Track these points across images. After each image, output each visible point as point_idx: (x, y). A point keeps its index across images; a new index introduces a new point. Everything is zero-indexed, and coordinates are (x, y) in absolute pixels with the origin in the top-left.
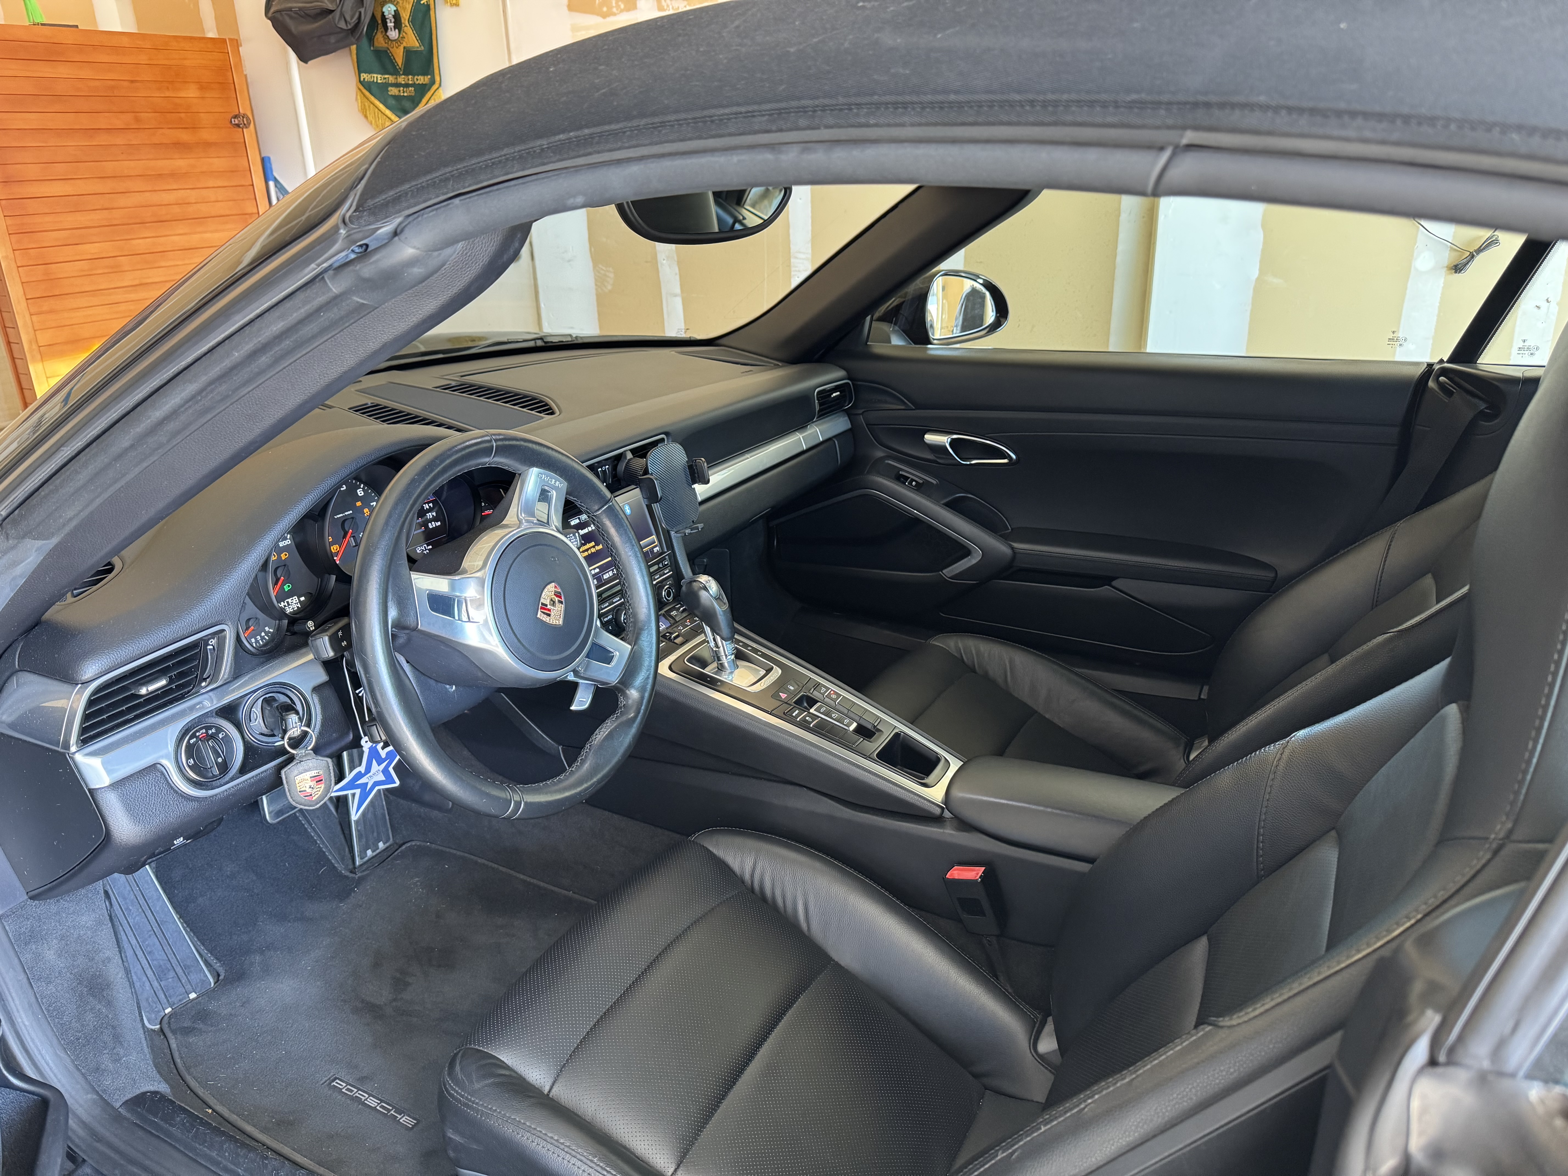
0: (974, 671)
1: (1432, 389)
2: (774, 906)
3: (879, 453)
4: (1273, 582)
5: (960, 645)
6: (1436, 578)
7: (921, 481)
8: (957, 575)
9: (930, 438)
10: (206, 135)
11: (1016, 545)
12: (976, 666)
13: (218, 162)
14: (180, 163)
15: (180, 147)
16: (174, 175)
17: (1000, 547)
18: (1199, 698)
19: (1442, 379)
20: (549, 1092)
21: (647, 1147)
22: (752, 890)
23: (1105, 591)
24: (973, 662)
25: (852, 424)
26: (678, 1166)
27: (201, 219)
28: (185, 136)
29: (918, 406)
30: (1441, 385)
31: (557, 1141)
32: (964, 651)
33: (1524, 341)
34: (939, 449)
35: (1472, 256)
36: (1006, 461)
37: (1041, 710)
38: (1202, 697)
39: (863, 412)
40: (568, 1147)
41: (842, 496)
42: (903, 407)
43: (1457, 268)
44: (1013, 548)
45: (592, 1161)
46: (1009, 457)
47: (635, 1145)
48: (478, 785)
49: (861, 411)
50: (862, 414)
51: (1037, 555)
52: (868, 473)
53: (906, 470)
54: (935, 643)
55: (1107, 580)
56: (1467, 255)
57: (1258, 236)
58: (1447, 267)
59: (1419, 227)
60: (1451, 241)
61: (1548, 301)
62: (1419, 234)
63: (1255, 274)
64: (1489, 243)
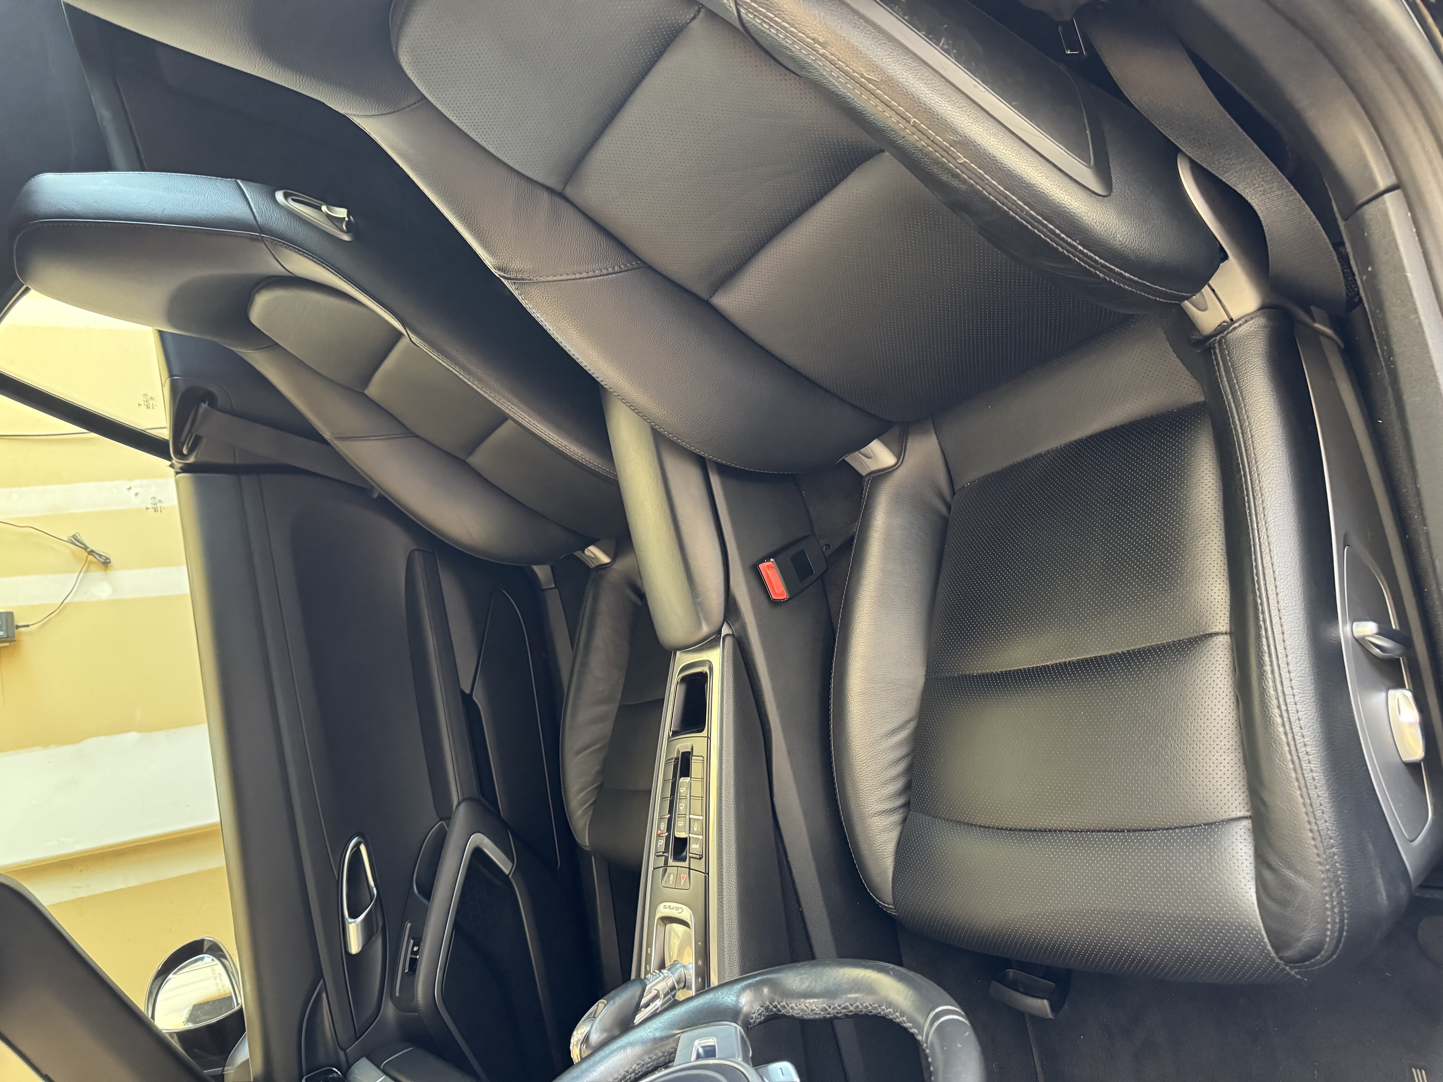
0: (601, 785)
1: (196, 457)
2: (909, 770)
3: (389, 1010)
4: (423, 551)
5: (580, 812)
6: (367, 378)
7: (412, 941)
8: (509, 859)
9: (355, 946)
11: (455, 803)
12: (595, 785)
17: (462, 815)
18: (555, 587)
19: (185, 451)
20: (1246, 818)
21: (1218, 675)
22: (907, 805)
23: (479, 698)
24: (592, 790)
25: (362, 1057)
26: (1211, 635)
29: (319, 975)
30: (191, 451)
31: (1283, 725)
32: (585, 804)
33: (139, 405)
34: (368, 931)
35: (92, 552)
36: (363, 848)
37: (616, 705)
38: (553, 586)
39: (342, 1049)
40: (1279, 707)
41: (453, 1033)
42: (324, 995)
43: (106, 563)
44: (459, 804)
45: (1273, 672)
46: (357, 845)
47: (1226, 686)
48: (940, 1064)
49: (341, 1053)
50: (344, 1050)
51: (459, 775)
52: (415, 1010)
53: (403, 966)
54: (587, 842)
55: (467, 700)
56: (90, 557)
57: (91, 743)
58: (105, 571)
59: (67, 604)
60: (77, 574)
61: (130, 488)
62: (75, 600)
63: (133, 735)
64: (76, 541)
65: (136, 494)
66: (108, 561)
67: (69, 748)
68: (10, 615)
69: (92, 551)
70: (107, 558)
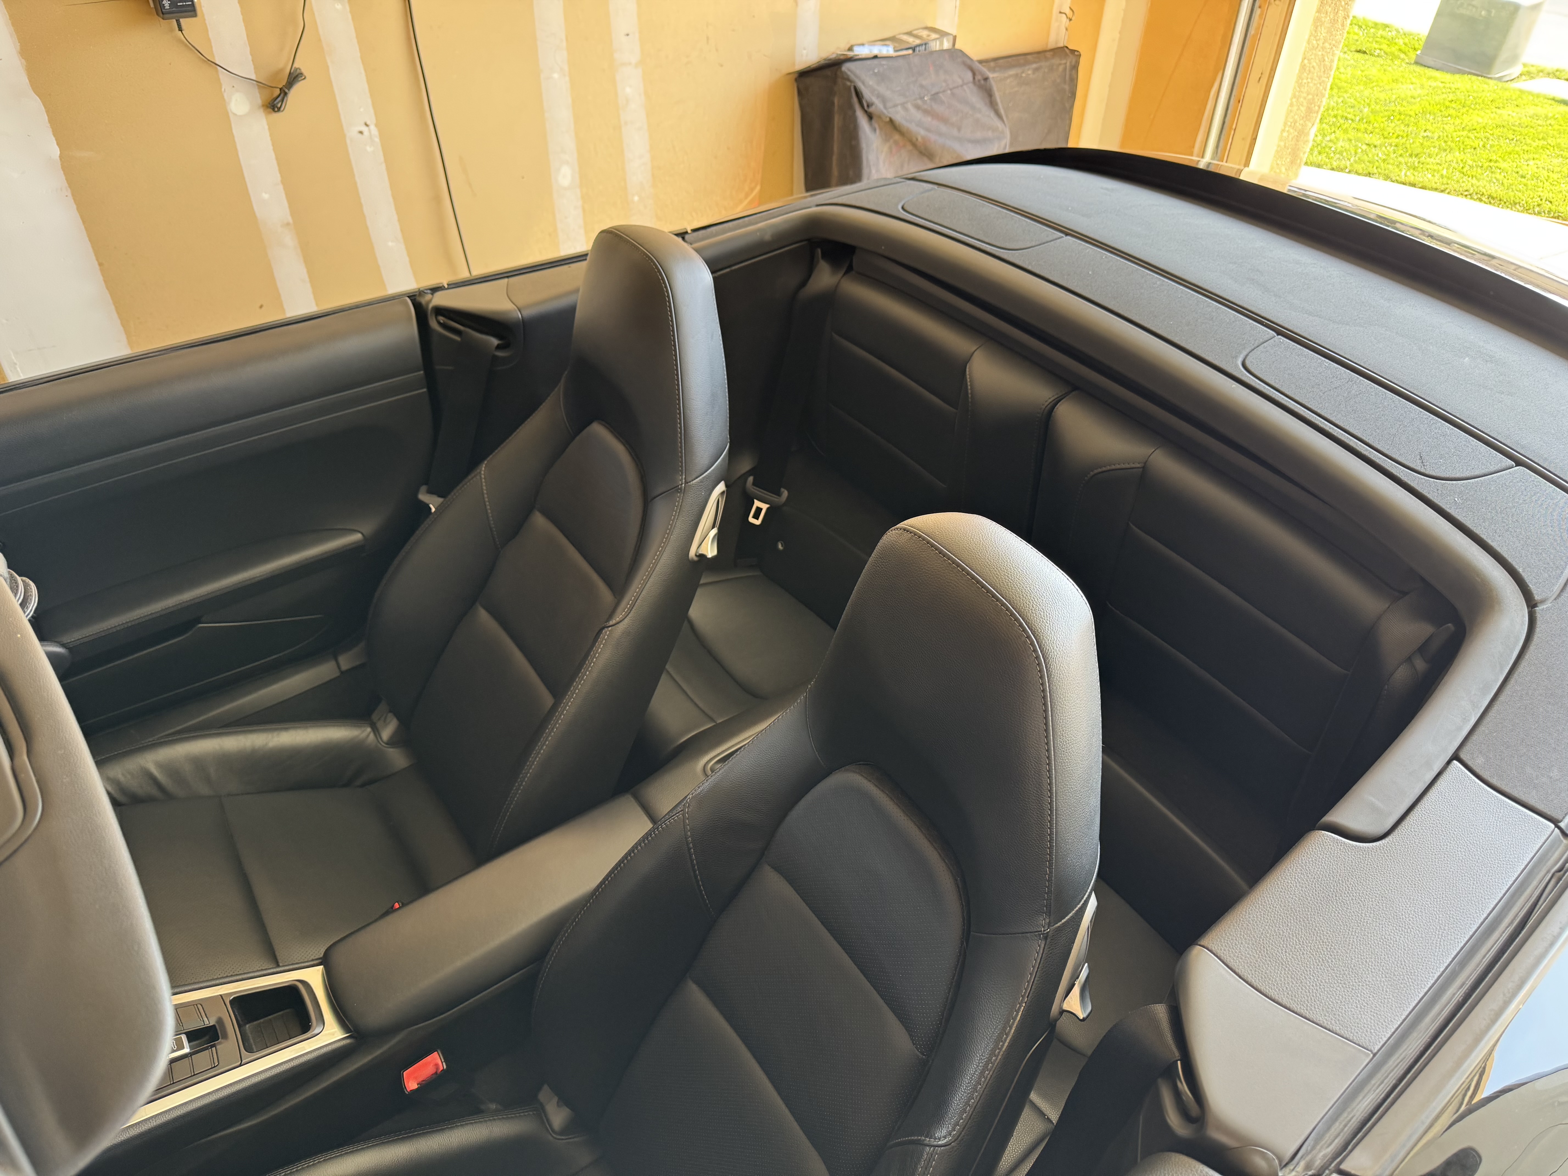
35: (284, 93)
43: (273, 108)
56: (277, 92)
57: (35, 104)
58: (263, 106)
59: (217, 68)
60: (254, 79)
61: (366, 125)
62: (221, 76)
63: (56, 151)
64: (294, 77)
65: (361, 132)
66: (276, 109)
67: (24, 80)
68: (191, 10)
69: (286, 94)
70: (279, 109)
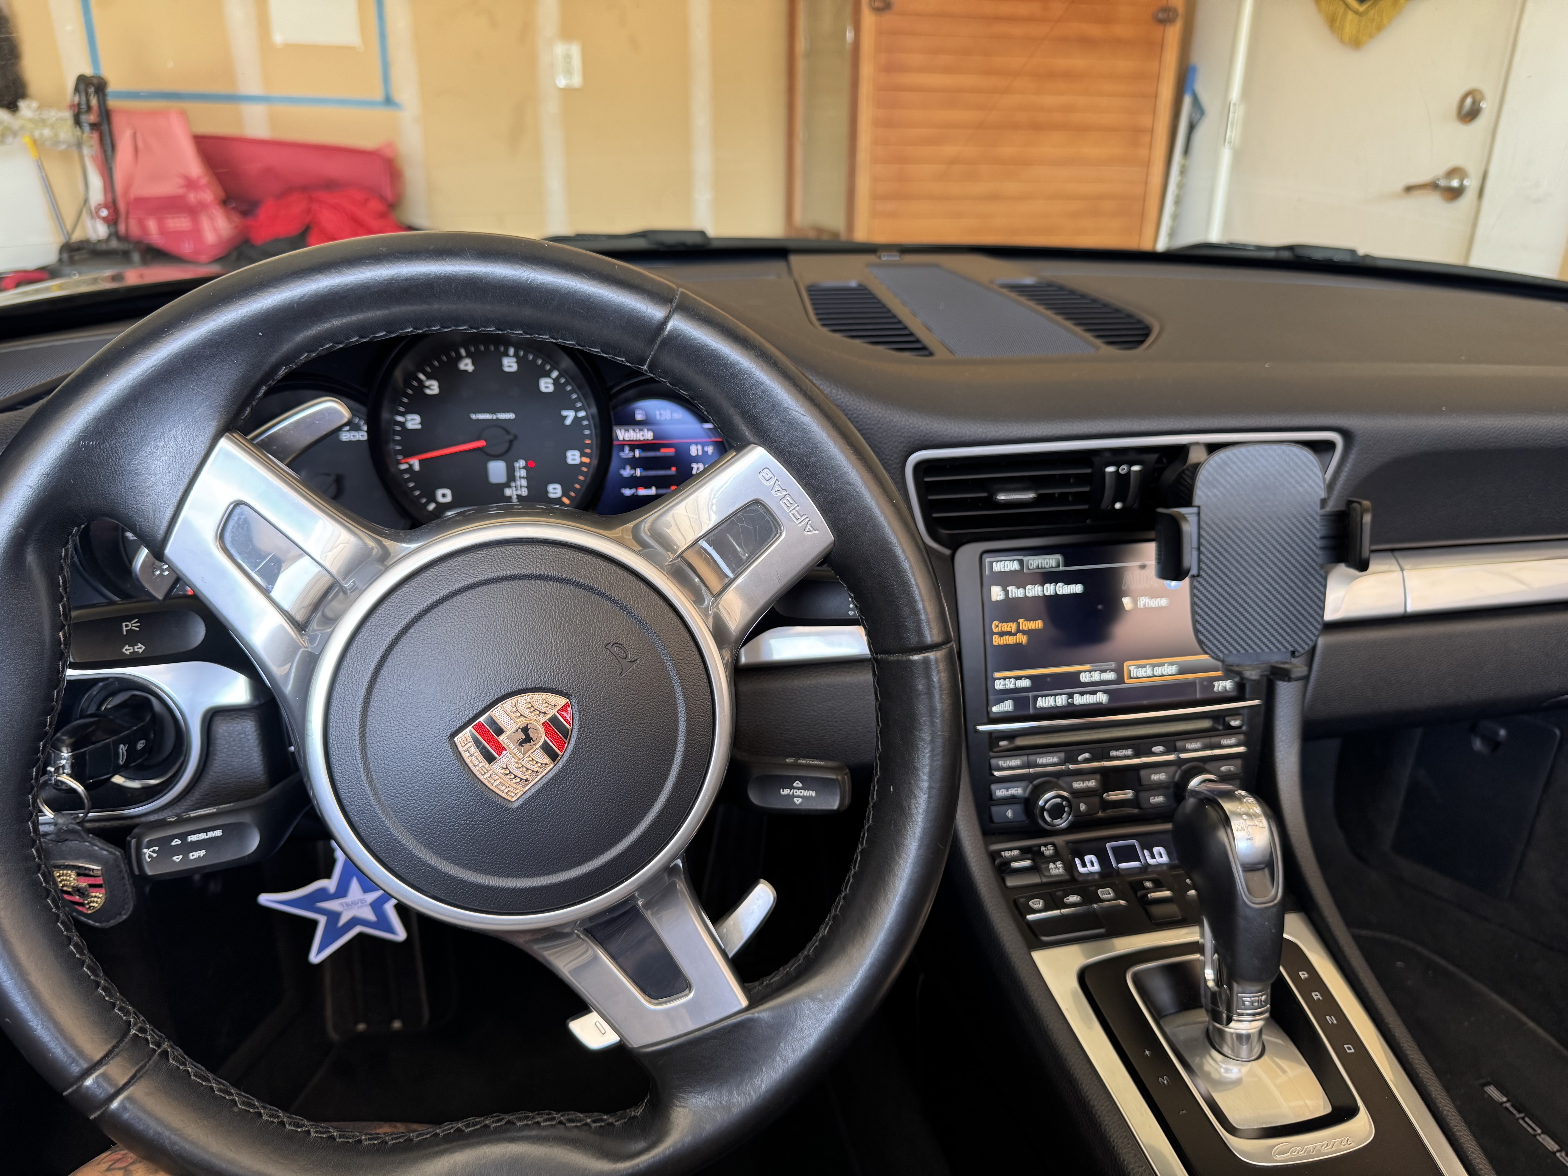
10: (1120, 30)
13: (1124, 64)
14: (1078, 61)
15: (1085, 42)
16: (1068, 75)
27: (1083, 129)
28: (1094, 30)
